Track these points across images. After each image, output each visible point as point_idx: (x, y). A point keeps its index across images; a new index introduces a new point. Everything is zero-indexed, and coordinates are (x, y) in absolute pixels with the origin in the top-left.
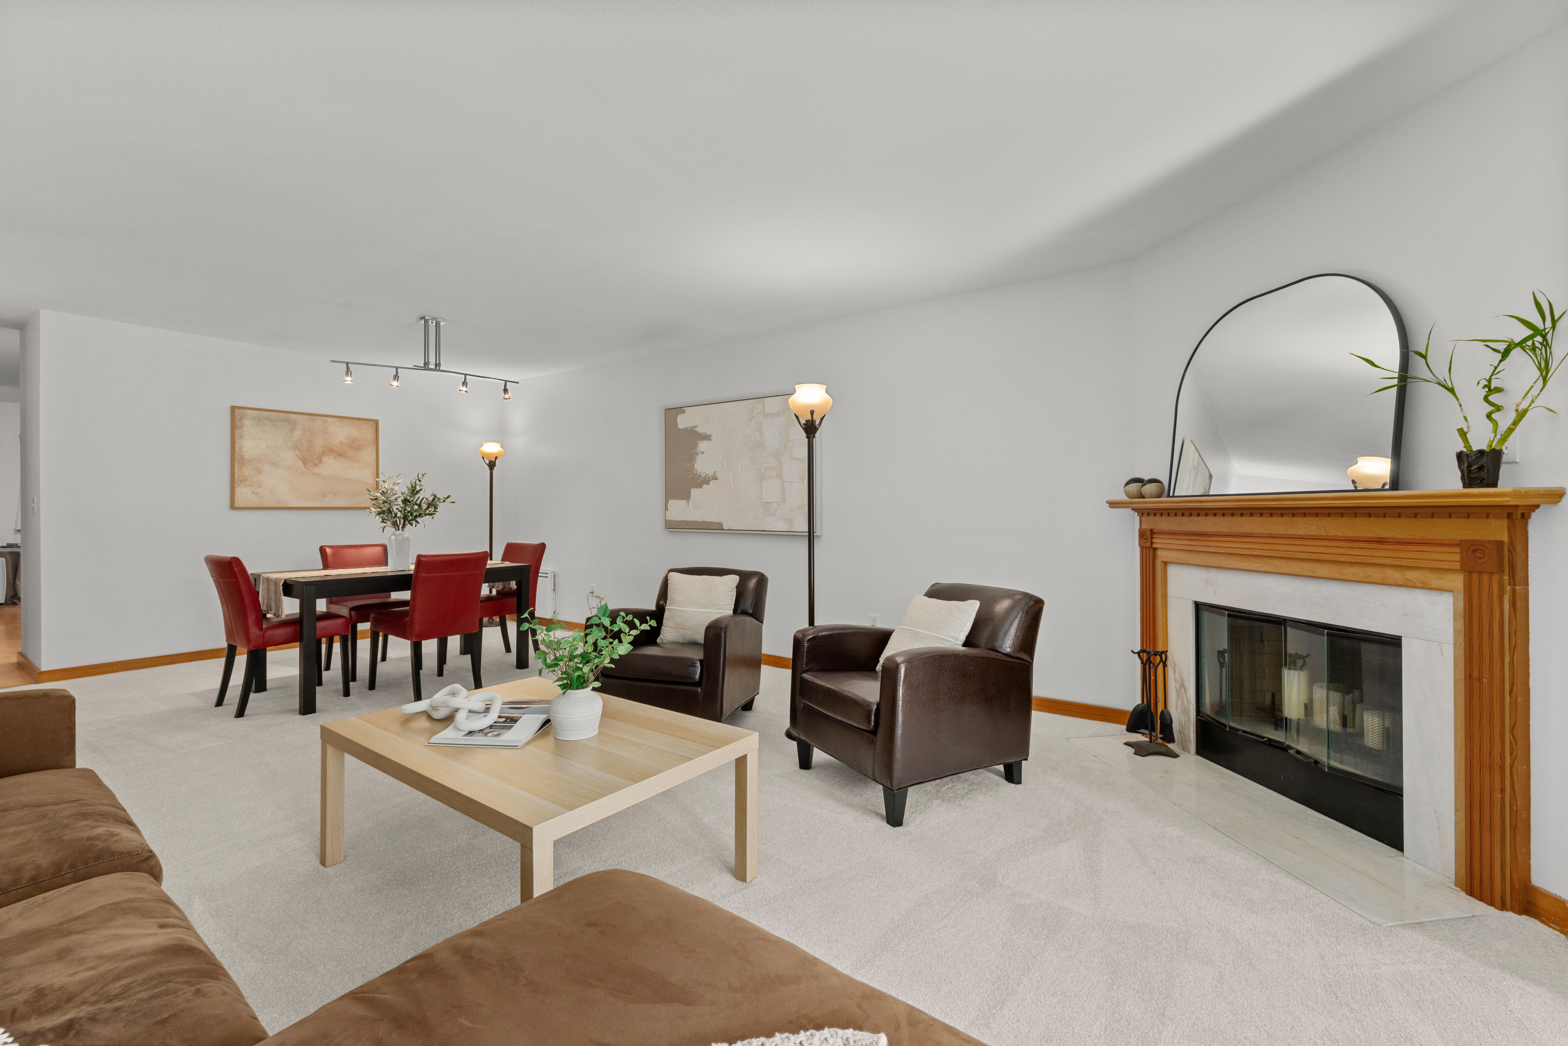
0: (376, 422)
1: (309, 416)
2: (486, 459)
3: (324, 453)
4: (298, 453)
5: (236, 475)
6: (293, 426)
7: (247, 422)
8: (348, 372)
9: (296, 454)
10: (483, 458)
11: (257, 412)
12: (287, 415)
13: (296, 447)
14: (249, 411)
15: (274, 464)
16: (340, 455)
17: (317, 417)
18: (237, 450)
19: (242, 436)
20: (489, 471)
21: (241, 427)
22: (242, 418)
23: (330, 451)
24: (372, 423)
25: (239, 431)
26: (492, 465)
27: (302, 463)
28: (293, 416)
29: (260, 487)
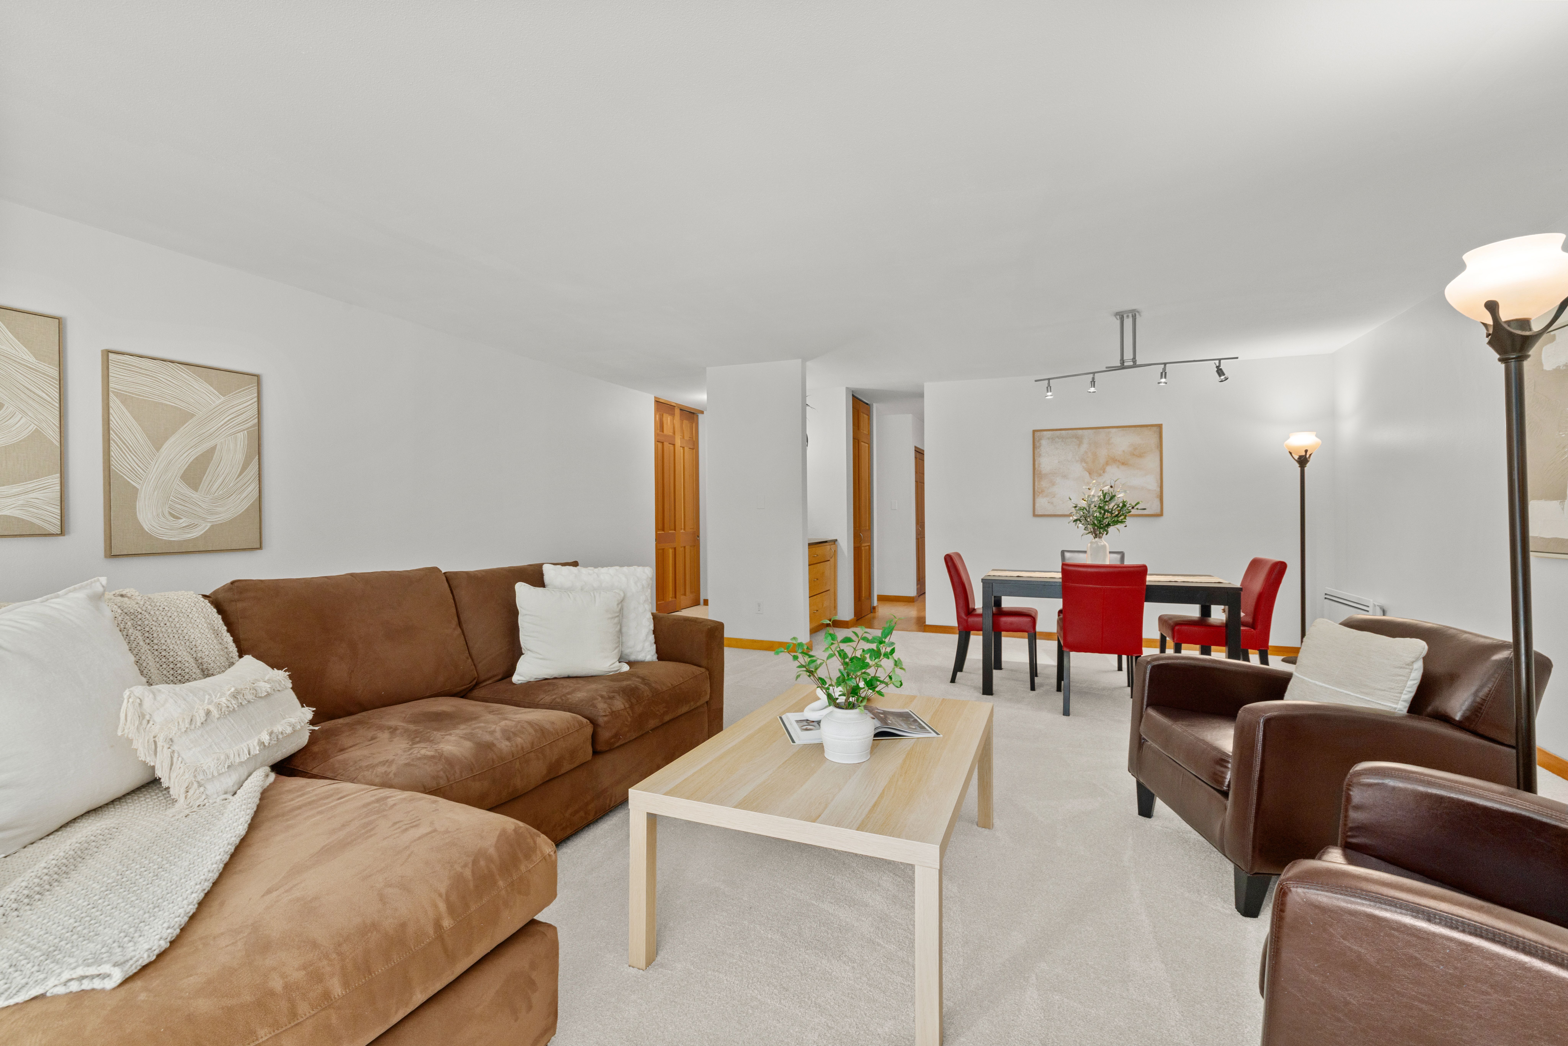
0: (1160, 427)
1: (1094, 430)
2: (1296, 454)
3: (1107, 463)
4: (1084, 465)
5: (1036, 488)
6: (1080, 440)
7: (1044, 442)
8: (1049, 388)
9: (1083, 467)
10: (1291, 453)
11: (1051, 432)
12: (1075, 431)
13: (1083, 460)
14: (1045, 433)
15: (1065, 477)
16: (1123, 464)
17: (1100, 430)
18: (1036, 466)
19: (1040, 455)
20: (1299, 468)
21: (1040, 447)
22: (1040, 439)
23: (1112, 460)
24: (1155, 428)
25: (1038, 450)
26: (1303, 461)
27: (1088, 474)
28: (1080, 432)
29: (1054, 497)
